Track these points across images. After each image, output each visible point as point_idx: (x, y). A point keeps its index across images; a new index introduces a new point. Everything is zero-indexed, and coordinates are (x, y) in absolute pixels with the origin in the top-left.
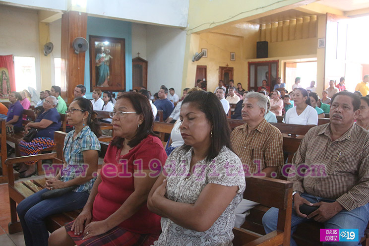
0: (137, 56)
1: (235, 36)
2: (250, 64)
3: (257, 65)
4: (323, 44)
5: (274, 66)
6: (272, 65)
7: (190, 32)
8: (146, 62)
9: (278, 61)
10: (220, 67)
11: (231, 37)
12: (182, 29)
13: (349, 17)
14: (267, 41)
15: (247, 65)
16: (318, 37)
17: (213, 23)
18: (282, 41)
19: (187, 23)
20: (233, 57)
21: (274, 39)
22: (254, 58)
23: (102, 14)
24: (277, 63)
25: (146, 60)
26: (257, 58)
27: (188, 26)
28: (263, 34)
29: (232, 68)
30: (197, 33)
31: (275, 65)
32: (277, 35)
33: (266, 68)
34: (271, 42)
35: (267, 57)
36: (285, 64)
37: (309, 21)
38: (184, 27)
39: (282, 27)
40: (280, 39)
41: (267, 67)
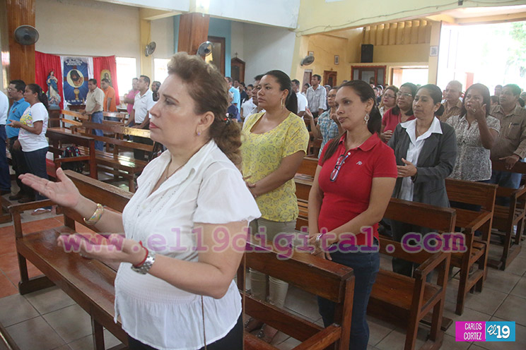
0: (235, 56)
1: (339, 38)
2: (353, 68)
3: (361, 69)
4: (436, 52)
5: (380, 72)
6: (379, 71)
7: (300, 34)
8: (243, 64)
9: (386, 66)
10: (325, 71)
11: (336, 39)
12: (291, 30)
13: (460, 24)
14: (372, 43)
15: (350, 69)
16: (431, 44)
17: (329, 26)
18: (388, 44)
19: (297, 25)
20: (337, 60)
21: (379, 43)
22: (358, 62)
23: (220, 15)
24: (384, 68)
25: (242, 60)
26: (362, 62)
27: (298, 28)
28: (367, 36)
29: (336, 72)
30: (308, 36)
31: (382, 71)
32: (383, 38)
33: (372, 74)
34: (376, 45)
35: (372, 62)
36: (392, 69)
37: (418, 25)
38: (293, 28)
39: (389, 30)
40: (385, 43)
41: (373, 72)
